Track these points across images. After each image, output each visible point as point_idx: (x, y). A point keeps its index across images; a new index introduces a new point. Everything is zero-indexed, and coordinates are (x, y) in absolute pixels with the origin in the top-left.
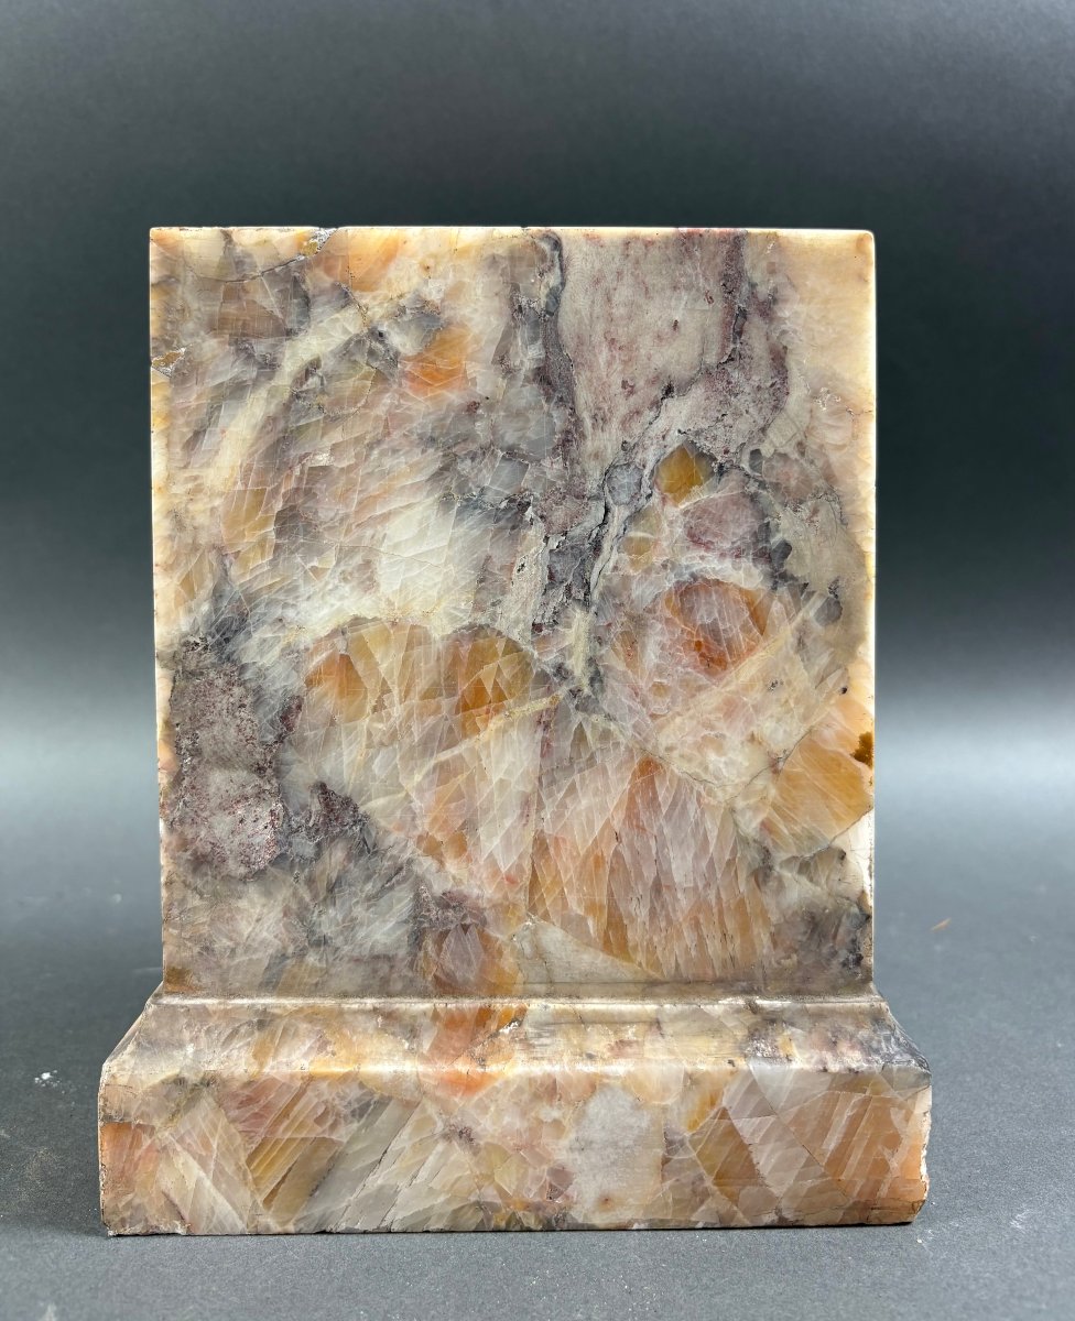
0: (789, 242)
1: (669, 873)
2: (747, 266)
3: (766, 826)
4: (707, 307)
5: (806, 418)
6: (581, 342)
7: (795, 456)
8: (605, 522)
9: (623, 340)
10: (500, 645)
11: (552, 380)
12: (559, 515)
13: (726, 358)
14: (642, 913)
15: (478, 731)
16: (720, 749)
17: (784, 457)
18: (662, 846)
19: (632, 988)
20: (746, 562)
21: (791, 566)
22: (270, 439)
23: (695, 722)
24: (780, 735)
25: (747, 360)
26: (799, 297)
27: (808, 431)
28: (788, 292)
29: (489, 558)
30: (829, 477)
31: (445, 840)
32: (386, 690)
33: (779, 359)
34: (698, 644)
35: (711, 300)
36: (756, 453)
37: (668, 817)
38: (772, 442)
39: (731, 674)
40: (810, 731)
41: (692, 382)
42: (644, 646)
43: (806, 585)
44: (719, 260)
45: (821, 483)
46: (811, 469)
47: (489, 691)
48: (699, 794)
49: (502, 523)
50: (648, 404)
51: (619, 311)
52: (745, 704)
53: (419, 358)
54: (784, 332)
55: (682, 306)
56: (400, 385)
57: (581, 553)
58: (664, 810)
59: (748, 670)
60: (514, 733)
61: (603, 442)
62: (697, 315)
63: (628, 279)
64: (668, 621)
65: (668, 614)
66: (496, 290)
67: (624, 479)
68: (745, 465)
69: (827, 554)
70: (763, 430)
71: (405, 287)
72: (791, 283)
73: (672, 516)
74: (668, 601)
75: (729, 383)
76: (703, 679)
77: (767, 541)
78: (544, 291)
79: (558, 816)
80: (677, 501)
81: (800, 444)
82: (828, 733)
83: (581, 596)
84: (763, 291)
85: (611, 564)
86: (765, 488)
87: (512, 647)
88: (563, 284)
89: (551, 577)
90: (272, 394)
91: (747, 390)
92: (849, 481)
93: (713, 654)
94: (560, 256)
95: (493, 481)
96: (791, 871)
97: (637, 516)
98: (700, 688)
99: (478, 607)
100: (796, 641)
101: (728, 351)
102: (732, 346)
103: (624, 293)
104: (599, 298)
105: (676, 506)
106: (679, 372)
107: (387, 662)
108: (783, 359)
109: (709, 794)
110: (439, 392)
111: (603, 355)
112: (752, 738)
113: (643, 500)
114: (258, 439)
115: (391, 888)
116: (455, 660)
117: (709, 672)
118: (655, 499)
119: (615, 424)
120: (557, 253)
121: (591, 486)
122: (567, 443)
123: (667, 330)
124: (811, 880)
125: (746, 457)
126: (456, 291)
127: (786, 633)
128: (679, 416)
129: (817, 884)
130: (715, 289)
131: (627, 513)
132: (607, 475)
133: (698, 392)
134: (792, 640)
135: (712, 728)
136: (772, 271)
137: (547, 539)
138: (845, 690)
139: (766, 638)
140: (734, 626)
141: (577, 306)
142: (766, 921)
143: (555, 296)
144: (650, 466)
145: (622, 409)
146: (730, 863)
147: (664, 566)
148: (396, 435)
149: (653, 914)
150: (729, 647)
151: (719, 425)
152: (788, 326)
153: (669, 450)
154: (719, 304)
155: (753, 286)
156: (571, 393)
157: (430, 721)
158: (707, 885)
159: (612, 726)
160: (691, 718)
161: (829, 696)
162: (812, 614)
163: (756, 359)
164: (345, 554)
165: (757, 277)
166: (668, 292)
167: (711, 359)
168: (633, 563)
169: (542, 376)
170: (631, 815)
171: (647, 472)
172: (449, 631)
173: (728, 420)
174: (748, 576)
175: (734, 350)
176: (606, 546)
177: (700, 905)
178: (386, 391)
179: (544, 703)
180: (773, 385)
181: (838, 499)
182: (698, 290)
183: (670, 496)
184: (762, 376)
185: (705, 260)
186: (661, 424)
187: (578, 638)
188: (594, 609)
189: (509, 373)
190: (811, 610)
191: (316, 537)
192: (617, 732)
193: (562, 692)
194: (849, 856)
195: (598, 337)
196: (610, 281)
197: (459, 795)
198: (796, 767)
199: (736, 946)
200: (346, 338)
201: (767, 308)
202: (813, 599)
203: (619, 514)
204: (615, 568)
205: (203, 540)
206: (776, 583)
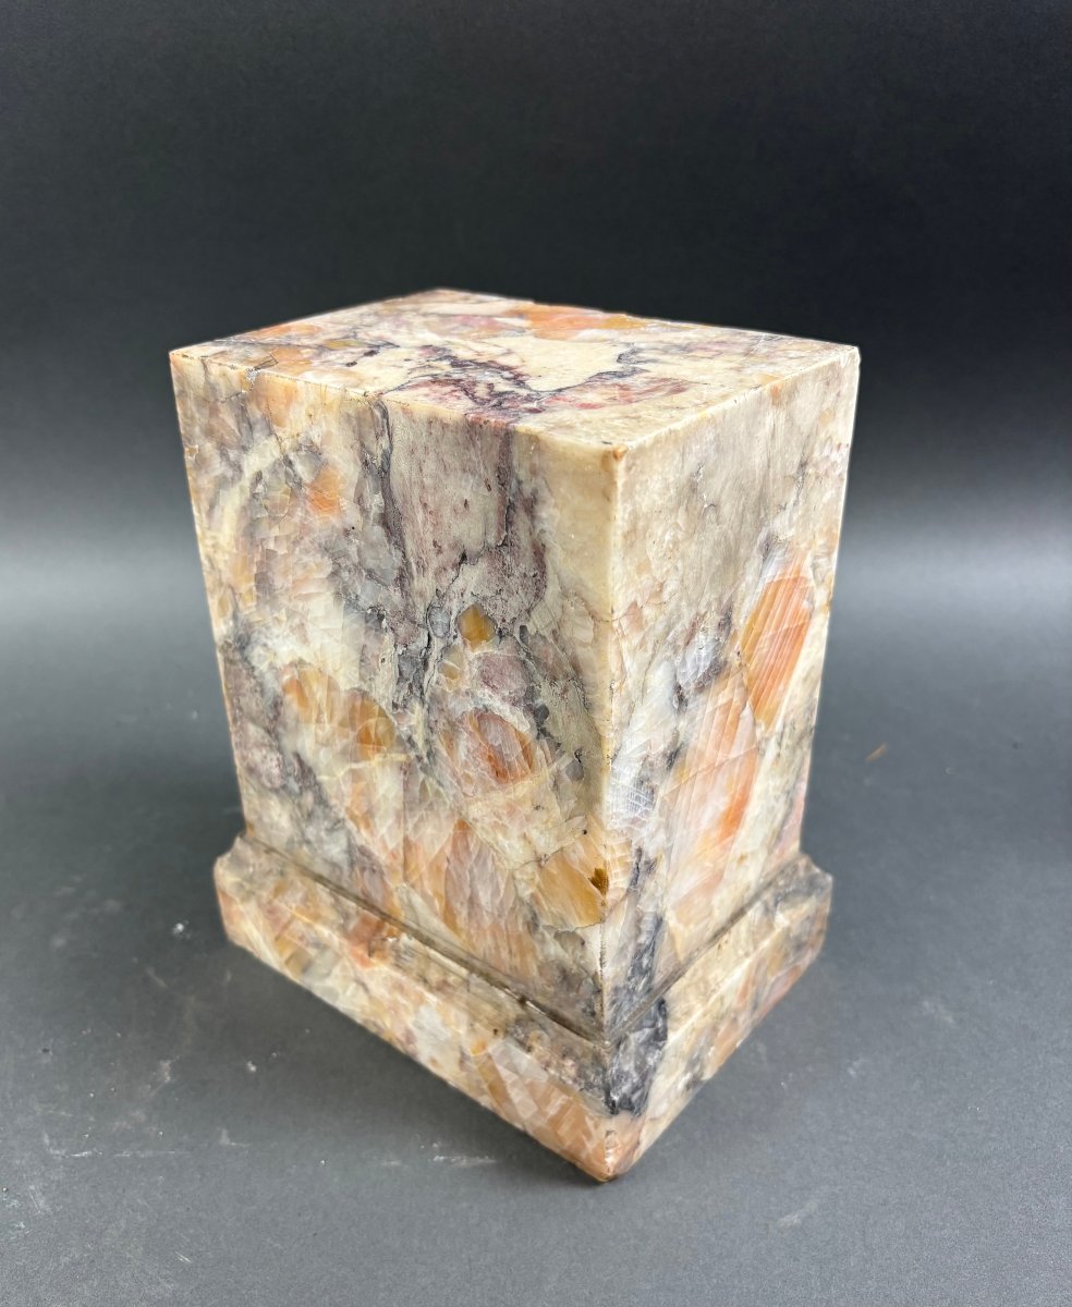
0: (547, 447)
1: (477, 896)
2: (515, 463)
3: (533, 896)
4: (487, 493)
5: (558, 612)
6: (405, 501)
7: (551, 640)
8: (428, 647)
9: (432, 507)
10: (376, 708)
11: (391, 523)
12: (401, 630)
13: (501, 542)
14: (464, 913)
15: (369, 759)
16: (505, 835)
17: (544, 638)
18: (472, 880)
20: (519, 712)
21: (548, 724)
22: (244, 523)
23: (489, 809)
24: (542, 843)
25: (516, 548)
26: (553, 501)
27: (560, 624)
28: (544, 494)
29: (365, 646)
30: (576, 668)
31: (360, 815)
32: (320, 712)
33: (539, 552)
34: (490, 757)
35: (489, 488)
36: (523, 628)
37: (476, 862)
38: (534, 624)
39: (511, 787)
40: (562, 849)
41: (479, 555)
42: (457, 745)
43: (559, 745)
44: (494, 453)
45: (569, 669)
46: (562, 655)
47: (373, 737)
48: (493, 857)
49: (369, 624)
50: (451, 564)
51: (428, 481)
52: (520, 812)
53: (313, 487)
54: (543, 531)
55: (469, 488)
56: (305, 503)
57: (417, 664)
58: (474, 857)
59: (523, 788)
60: (388, 769)
61: (424, 584)
62: (480, 498)
63: (432, 455)
64: (470, 733)
65: (470, 728)
66: (351, 442)
67: (439, 618)
68: (517, 636)
69: (573, 726)
70: (528, 611)
71: (299, 428)
72: (548, 487)
73: (472, 656)
74: (471, 718)
75: (504, 564)
76: (494, 784)
77: (533, 701)
78: (380, 452)
79: (416, 827)
80: (473, 647)
81: (554, 632)
82: (574, 857)
83: (418, 694)
84: (527, 489)
85: (434, 679)
86: (530, 659)
87: (382, 713)
88: (391, 447)
89: (401, 673)
90: (242, 490)
91: (517, 574)
92: (590, 674)
93: (501, 772)
94: (388, 424)
95: (367, 594)
96: (550, 934)
97: (447, 649)
98: (492, 789)
99: (362, 678)
100: (552, 783)
101: (503, 537)
102: (505, 533)
103: (430, 466)
104: (415, 467)
105: (473, 651)
106: (472, 543)
107: (319, 693)
108: (542, 555)
109: (499, 860)
110: (325, 515)
111: (420, 516)
112: (524, 836)
113: (451, 639)
114: (239, 520)
115: (337, 830)
116: (353, 709)
117: (499, 782)
118: (459, 641)
119: (430, 574)
120: (385, 421)
121: (420, 616)
122: (403, 578)
123: (461, 506)
124: (562, 946)
125: (517, 630)
126: (327, 436)
127: (546, 773)
128: (472, 580)
129: (566, 951)
130: (493, 481)
131: (442, 645)
132: (429, 609)
133: (483, 565)
134: (550, 781)
135: (500, 819)
136: (534, 472)
137: (395, 646)
138: (585, 832)
139: (533, 772)
140: (514, 754)
141: (401, 466)
142: (535, 957)
143: (387, 457)
144: (455, 613)
145: (434, 564)
146: (513, 909)
147: (467, 693)
148: (307, 539)
149: (469, 914)
150: (510, 769)
151: (498, 597)
152: (546, 526)
153: (467, 606)
154: (495, 493)
155: (520, 482)
156: (402, 540)
157: (345, 741)
158: (500, 916)
159: (441, 789)
160: (488, 806)
161: (573, 832)
162: (563, 767)
163: (522, 549)
164: (291, 614)
165: (522, 474)
166: (460, 473)
167: (491, 540)
168: (449, 683)
169: (384, 520)
170: (455, 851)
171: (453, 618)
172: (348, 687)
173: (504, 595)
174: (522, 723)
175: (506, 537)
176: (431, 664)
177: (496, 925)
178: (297, 506)
179: (402, 758)
180: (534, 576)
181: (582, 685)
182: (480, 476)
183: (468, 642)
184: (526, 565)
185: (484, 450)
186: (460, 583)
187: (418, 723)
188: (426, 706)
189: (364, 511)
190: (565, 762)
191: (275, 598)
192: (444, 795)
193: (413, 754)
194: (586, 944)
195: (416, 501)
196: (420, 453)
197: (362, 793)
198: (553, 869)
199: (517, 961)
200: (273, 460)
201: (531, 505)
202: (564, 756)
203: (438, 644)
204: (437, 683)
205: (224, 580)
206: (539, 734)
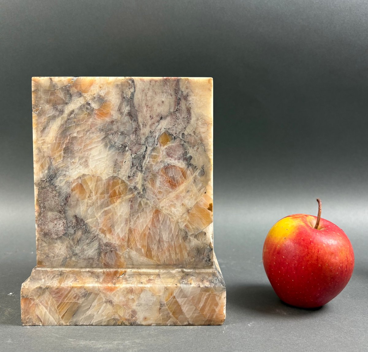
0: (191, 81)
1: (162, 238)
2: (181, 87)
3: (186, 226)
4: (171, 97)
5: (196, 125)
6: (139, 106)
7: (193, 135)
8: (146, 151)
9: (150, 105)
10: (120, 181)
11: (132, 115)
12: (134, 149)
13: (175, 110)
14: (155, 248)
15: (114, 203)
16: (175, 207)
17: (190, 135)
18: (160, 231)
19: (153, 266)
20: (181, 161)
21: (192, 162)
22: (62, 130)
23: (169, 201)
24: (190, 204)
25: (181, 111)
26: (194, 95)
27: (196, 128)
28: (191, 93)
29: (117, 159)
30: (201, 140)
31: (106, 230)
32: (91, 192)
33: (189, 110)
34: (169, 181)
35: (172, 96)
36: (183, 134)
37: (162, 224)
38: (187, 131)
39: (177, 189)
40: (197, 203)
41: (167, 116)
42: (156, 182)
43: (196, 167)
44: (174, 85)
45: (199, 141)
46: (197, 138)
47: (117, 193)
48: (170, 218)
49: (120, 151)
50: (156, 121)
51: (149, 98)
52: (181, 196)
53: (99, 110)
54: (190, 104)
55: (164, 97)
56: (94, 116)
57: (140, 158)
58: (161, 222)
59: (182, 187)
60: (124, 203)
61: (145, 131)
62: (168, 99)
63: (151, 90)
64: (162, 175)
65: (162, 174)
66: (118, 93)
67: (151, 140)
68: (181, 137)
69: (201, 159)
70: (185, 128)
71: (95, 92)
72: (192, 91)
73: (163, 149)
74: (162, 170)
75: (176, 116)
76: (171, 190)
77: (186, 156)
78: (130, 93)
79: (135, 223)
80: (164, 146)
81: (194, 132)
82: (201, 203)
83: (140, 169)
84: (185, 93)
85: (148, 161)
86: (185, 143)
87: (123, 182)
88: (135, 91)
89: (133, 164)
90: (62, 118)
91: (181, 118)
92: (206, 141)
93: (173, 184)
94: (134, 84)
95: (118, 140)
96: (192, 237)
97: (154, 149)
98: (170, 192)
99: (114, 172)
100: (193, 181)
101: (176, 109)
102: (177, 107)
103: (150, 93)
104: (144, 95)
105: (164, 147)
106: (164, 113)
107: (92, 185)
108: (190, 110)
109: (172, 218)
110: (104, 118)
111: (145, 109)
112: (183, 204)
113: (155, 146)
114: (59, 130)
115: (93, 241)
116: (109, 185)
117: (172, 188)
118: (158, 145)
119: (148, 126)
120: (133, 84)
121: (142, 142)
122: (136, 131)
123: (161, 103)
124: (197, 240)
125: (181, 135)
126: (108, 93)
127: (191, 178)
128: (164, 125)
129: (199, 241)
130: (173, 93)
131: (151, 149)
132: (147, 139)
133: (169, 119)
134: (193, 180)
135: (173, 202)
136: (187, 88)
137: (131, 155)
138: (205, 193)
139: (186, 180)
140: (178, 177)
141: (138, 97)
142: (186, 250)
143: (133, 94)
144: (157, 137)
145: (150, 123)
146: (177, 235)
147: (161, 162)
148: (93, 129)
149: (158, 248)
150: (177, 182)
151: (174, 127)
152: (191, 102)
153: (162, 133)
154: (174, 97)
155: (182, 92)
156: (137, 118)
157: (102, 200)
158: (172, 241)
159: (148, 202)
160: (168, 199)
161: (202, 194)
162: (197, 174)
163: (183, 110)
164: (81, 158)
165: (183, 90)
166: (161, 94)
167: (172, 110)
168: (153, 161)
169: (130, 114)
170: (153, 223)
171: (156, 138)
172: (107, 178)
173: (176, 126)
174: (181, 164)
175: (177, 108)
176: (146, 157)
177: (170, 246)
178: (90, 118)
179: (131, 196)
180: (187, 117)
181: (204, 145)
182: (168, 93)
183: (162, 144)
184: (184, 114)
185: (170, 85)
186: (159, 127)
187: (139, 180)
188: (143, 172)
189: (121, 113)
190: (197, 173)
191: (74, 154)
192: (149, 203)
193: (136, 193)
194: (207, 234)
195: (143, 105)
196: (146, 91)
197: (110, 219)
198: (194, 211)
199: (179, 256)
200: (81, 105)
201: (186, 98)
202: (197, 170)
203: (150, 149)
204: (149, 162)
205: (46, 155)
206: (188, 166)
